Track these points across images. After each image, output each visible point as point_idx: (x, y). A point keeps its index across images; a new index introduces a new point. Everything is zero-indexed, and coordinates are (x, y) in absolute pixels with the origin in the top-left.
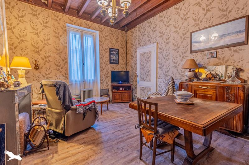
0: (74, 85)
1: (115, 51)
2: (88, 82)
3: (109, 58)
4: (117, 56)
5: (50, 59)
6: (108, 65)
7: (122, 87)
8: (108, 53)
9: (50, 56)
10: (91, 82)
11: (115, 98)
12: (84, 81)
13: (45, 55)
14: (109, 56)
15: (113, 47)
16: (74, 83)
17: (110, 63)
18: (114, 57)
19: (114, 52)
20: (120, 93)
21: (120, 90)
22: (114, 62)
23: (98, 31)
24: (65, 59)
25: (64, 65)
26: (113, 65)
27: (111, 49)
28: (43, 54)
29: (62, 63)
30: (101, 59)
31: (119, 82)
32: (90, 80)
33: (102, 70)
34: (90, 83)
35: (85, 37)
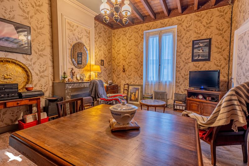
0: (150, 86)
1: (202, 43)
2: (164, 84)
3: (191, 54)
4: (207, 49)
5: (132, 64)
6: (189, 64)
7: (202, 94)
8: (191, 48)
9: (131, 61)
10: (168, 83)
11: (191, 108)
12: (159, 83)
13: (129, 61)
14: (191, 52)
15: (200, 37)
16: (150, 83)
17: (193, 60)
18: (201, 51)
19: (201, 45)
20: (198, 103)
21: (199, 99)
22: (200, 58)
23: (176, 25)
24: (141, 63)
25: (141, 67)
26: (197, 62)
27: (195, 42)
28: (128, 60)
29: (139, 66)
30: (179, 57)
31: (201, 86)
32: (166, 82)
33: (179, 71)
34: (166, 85)
35: (163, 37)
